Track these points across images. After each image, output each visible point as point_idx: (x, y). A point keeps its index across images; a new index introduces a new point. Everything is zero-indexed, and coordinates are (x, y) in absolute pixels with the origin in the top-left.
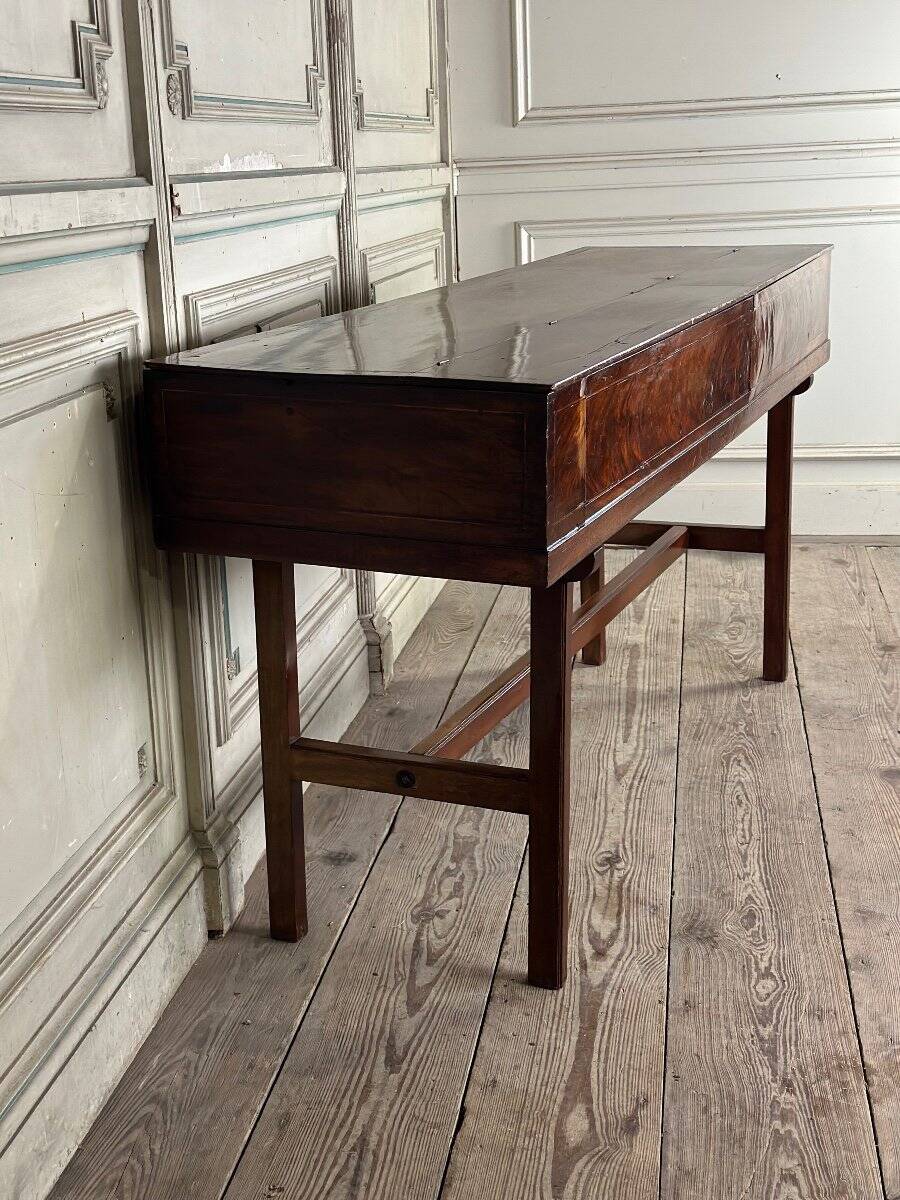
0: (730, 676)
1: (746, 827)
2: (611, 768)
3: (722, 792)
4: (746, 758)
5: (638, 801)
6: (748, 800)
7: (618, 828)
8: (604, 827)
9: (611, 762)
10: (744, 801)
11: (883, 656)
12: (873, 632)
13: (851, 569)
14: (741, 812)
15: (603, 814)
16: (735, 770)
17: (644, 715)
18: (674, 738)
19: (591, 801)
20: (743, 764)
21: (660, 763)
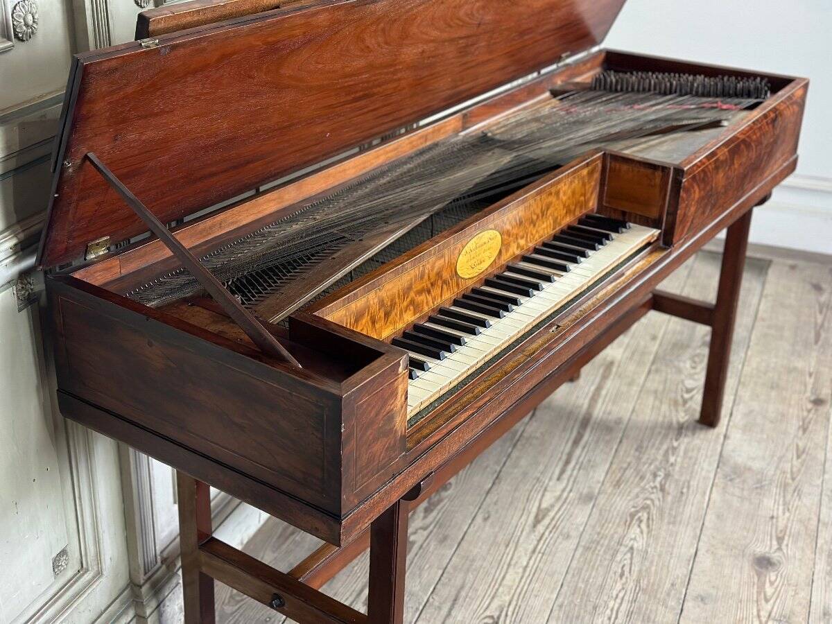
0: (674, 413)
1: (617, 606)
2: (534, 510)
3: (614, 555)
4: (648, 519)
5: (540, 555)
6: (630, 572)
7: (510, 588)
8: (500, 585)
9: (537, 504)
10: (626, 573)
11: (809, 411)
12: (812, 380)
13: (824, 298)
14: (619, 586)
15: (505, 567)
16: (634, 531)
17: (586, 450)
18: (599, 482)
19: (502, 548)
20: (643, 526)
21: (576, 512)
